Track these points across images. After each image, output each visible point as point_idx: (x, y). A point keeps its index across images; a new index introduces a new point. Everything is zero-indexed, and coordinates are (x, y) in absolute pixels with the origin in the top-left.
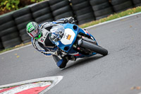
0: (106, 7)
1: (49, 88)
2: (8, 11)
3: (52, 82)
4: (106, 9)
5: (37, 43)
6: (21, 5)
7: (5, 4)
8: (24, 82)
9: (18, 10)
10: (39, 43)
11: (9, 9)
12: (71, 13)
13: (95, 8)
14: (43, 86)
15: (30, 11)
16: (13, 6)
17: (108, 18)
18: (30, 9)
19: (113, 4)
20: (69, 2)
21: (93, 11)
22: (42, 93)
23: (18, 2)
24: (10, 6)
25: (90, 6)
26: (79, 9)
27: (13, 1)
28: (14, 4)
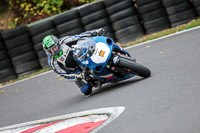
0: (186, 9)
1: (104, 124)
2: (46, 15)
3: (108, 115)
4: (185, 12)
5: (55, 63)
6: (65, 7)
7: (42, 5)
8: (69, 116)
9: (61, 14)
10: (59, 63)
11: (49, 12)
12: (136, 17)
13: (170, 10)
14: (96, 121)
15: (78, 15)
16: (54, 9)
17: (189, 24)
18: (78, 12)
19: (195, 4)
20: (134, 3)
21: (167, 15)
22: (96, 130)
23: (60, 3)
24: (49, 9)
25: (162, 7)
26: (147, 12)
27: (54, 1)
28: (56, 5)
